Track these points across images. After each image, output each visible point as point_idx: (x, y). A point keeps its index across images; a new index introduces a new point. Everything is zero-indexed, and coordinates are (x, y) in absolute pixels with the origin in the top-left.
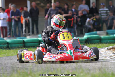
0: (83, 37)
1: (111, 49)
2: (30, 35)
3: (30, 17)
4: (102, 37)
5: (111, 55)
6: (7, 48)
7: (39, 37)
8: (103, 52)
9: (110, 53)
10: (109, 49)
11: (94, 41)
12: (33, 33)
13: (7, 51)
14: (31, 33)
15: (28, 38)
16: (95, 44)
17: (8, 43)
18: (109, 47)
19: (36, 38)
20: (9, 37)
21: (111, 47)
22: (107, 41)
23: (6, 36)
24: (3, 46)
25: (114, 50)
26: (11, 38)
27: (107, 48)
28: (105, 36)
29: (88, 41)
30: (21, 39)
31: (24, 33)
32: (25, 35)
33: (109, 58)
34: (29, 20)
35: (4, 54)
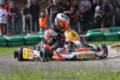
0: (86, 34)
1: (115, 47)
2: (30, 33)
3: (30, 14)
4: (106, 34)
5: (115, 53)
6: (6, 46)
7: (40, 35)
9: (114, 51)
10: (113, 47)
12: (34, 30)
13: (7, 49)
14: (31, 30)
15: (28, 36)
16: (98, 41)
17: (7, 41)
18: (113, 45)
19: (36, 36)
20: (9, 35)
21: (115, 45)
23: (5, 34)
24: (2, 44)
25: (118, 48)
26: (11, 36)
27: (111, 46)
28: (109, 33)
30: (21, 37)
31: (24, 31)
32: (25, 32)
33: (113, 56)
34: (29, 17)
35: (3, 52)
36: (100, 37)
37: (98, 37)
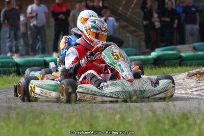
0: (150, 55)
1: (194, 75)
5: (193, 85)
8: (179, 80)
9: (192, 82)
10: (190, 76)
11: (169, 61)
17: (17, 65)
18: (191, 72)
21: (194, 71)
22: (192, 61)
24: (8, 70)
25: (199, 77)
27: (187, 73)
29: (159, 61)
30: (41, 59)
33: (191, 90)
35: (10, 83)
36: (173, 59)
37: (170, 60)
